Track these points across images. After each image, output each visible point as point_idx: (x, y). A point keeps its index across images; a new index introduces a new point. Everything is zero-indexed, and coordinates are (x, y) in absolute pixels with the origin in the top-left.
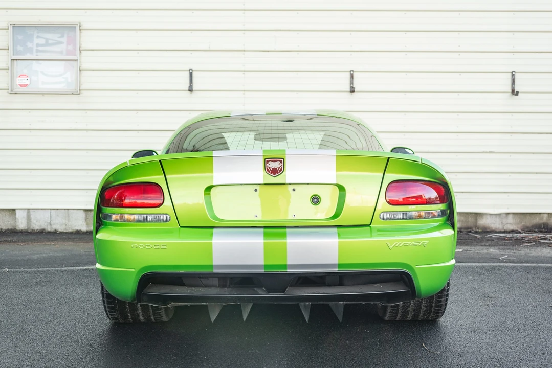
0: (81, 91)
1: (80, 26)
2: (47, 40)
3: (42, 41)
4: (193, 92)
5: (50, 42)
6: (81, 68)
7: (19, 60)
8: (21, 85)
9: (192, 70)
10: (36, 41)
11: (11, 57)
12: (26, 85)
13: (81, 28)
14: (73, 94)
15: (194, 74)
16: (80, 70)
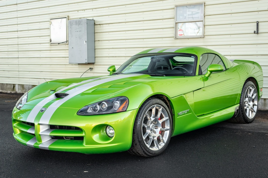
0: (205, 36)
1: (205, 4)
2: (192, 12)
3: (190, 13)
4: (259, 34)
5: (194, 13)
6: (205, 25)
7: (179, 23)
8: (179, 35)
9: (258, 22)
10: (188, 13)
11: (175, 22)
12: (182, 35)
13: (205, 5)
14: (201, 38)
15: (260, 24)
16: (204, 26)
